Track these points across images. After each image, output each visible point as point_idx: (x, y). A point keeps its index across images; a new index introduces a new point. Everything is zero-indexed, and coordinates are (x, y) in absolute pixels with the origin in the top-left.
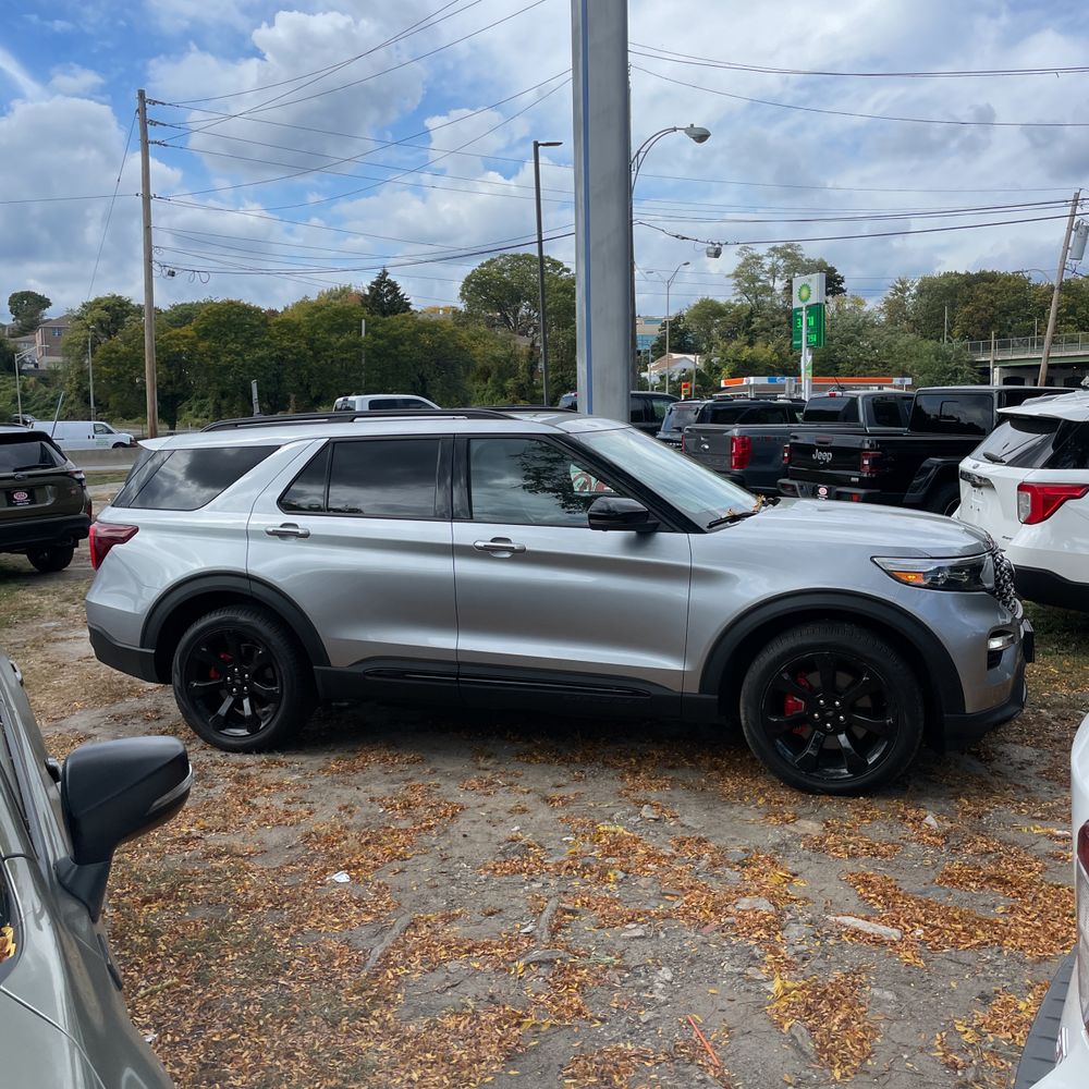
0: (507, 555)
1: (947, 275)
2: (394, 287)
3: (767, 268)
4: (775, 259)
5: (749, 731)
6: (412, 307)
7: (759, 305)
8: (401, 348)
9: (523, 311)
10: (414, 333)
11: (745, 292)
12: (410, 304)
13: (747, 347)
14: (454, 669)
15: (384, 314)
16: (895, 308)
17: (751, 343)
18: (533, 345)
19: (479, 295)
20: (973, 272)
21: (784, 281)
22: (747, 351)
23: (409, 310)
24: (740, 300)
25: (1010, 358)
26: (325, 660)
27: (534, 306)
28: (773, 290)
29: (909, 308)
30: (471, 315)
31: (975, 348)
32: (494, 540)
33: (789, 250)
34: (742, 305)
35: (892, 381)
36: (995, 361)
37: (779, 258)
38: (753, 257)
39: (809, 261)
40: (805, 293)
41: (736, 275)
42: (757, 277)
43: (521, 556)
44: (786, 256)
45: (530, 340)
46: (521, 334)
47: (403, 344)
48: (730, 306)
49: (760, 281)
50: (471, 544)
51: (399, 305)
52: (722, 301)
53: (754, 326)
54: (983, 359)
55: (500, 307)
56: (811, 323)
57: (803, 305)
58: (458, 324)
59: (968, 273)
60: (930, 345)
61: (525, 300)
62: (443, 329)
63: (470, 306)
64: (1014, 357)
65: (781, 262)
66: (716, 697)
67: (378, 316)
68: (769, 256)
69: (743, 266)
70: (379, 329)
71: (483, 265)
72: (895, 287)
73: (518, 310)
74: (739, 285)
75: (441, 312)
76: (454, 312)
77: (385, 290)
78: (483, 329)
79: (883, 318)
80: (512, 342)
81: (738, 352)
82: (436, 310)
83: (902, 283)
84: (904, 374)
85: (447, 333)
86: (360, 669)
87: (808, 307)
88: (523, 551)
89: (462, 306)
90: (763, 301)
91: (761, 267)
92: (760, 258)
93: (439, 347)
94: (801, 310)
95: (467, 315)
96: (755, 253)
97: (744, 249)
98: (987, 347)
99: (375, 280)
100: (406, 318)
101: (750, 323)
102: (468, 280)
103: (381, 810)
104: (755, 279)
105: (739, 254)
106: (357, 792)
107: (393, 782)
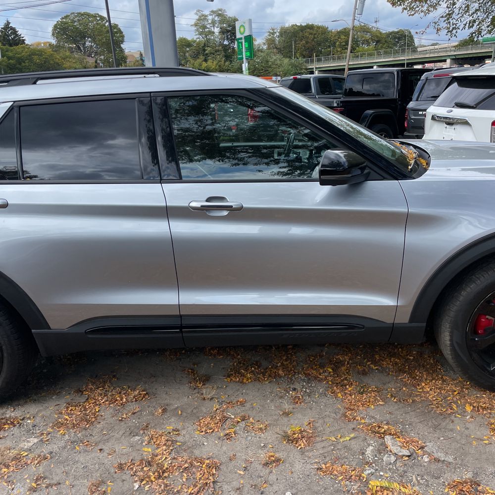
0: (225, 213)
1: (293, 26)
2: (14, 31)
3: (210, 22)
4: (214, 16)
5: (453, 349)
6: (26, 42)
7: (208, 40)
8: (23, 64)
9: (88, 44)
10: (29, 55)
11: (201, 34)
12: (24, 40)
13: (204, 62)
14: (177, 322)
15: (11, 45)
16: (270, 42)
17: (206, 60)
18: (96, 62)
19: (63, 35)
20: (304, 24)
21: (219, 28)
22: (204, 65)
23: (25, 43)
24: (199, 38)
25: (322, 66)
26: (42, 322)
27: (94, 41)
28: (213, 33)
29: (277, 42)
30: (60, 46)
31: (307, 62)
32: (208, 200)
33: (220, 12)
34: (200, 41)
35: (272, 78)
36: (316, 68)
37: (215, 16)
38: (203, 15)
39: (230, 17)
40: (242, 29)
41: (196, 25)
42: (206, 26)
43: (238, 214)
44: (219, 15)
45: (94, 59)
46: (88, 56)
47: (24, 62)
48: (195, 41)
49: (208, 28)
50: (187, 205)
51: (18, 41)
52: (189, 38)
53: (207, 52)
54: (310, 67)
55: (75, 42)
56: (247, 46)
57: (243, 36)
58: (53, 51)
59: (301, 25)
60: (286, 61)
61: (88, 38)
62: (45, 53)
63: (59, 41)
64: (324, 66)
65: (216, 18)
66: (424, 324)
67: (7, 46)
68: (211, 15)
69: (198, 20)
70: (10, 54)
71: (63, 18)
72: (269, 32)
73: (85, 43)
74: (197, 30)
75: (42, 45)
76: (50, 45)
77: (10, 32)
78: (68, 53)
79: (265, 47)
80: (85, 61)
81: (200, 65)
82: (39, 44)
83: (273, 30)
84: (276, 75)
85: (48, 55)
86: (82, 329)
87: (245, 37)
88: (241, 208)
89: (54, 41)
90: (210, 39)
91: (207, 21)
92: (206, 16)
93: (45, 63)
94: (241, 39)
95: (57, 46)
96: (204, 13)
97: (199, 11)
98: (312, 61)
99: (3, 27)
100: (23, 47)
101: (204, 50)
102: (55, 27)
103: (136, 486)
104: (204, 27)
105: (196, 14)
106: (101, 455)
107: (132, 434)
